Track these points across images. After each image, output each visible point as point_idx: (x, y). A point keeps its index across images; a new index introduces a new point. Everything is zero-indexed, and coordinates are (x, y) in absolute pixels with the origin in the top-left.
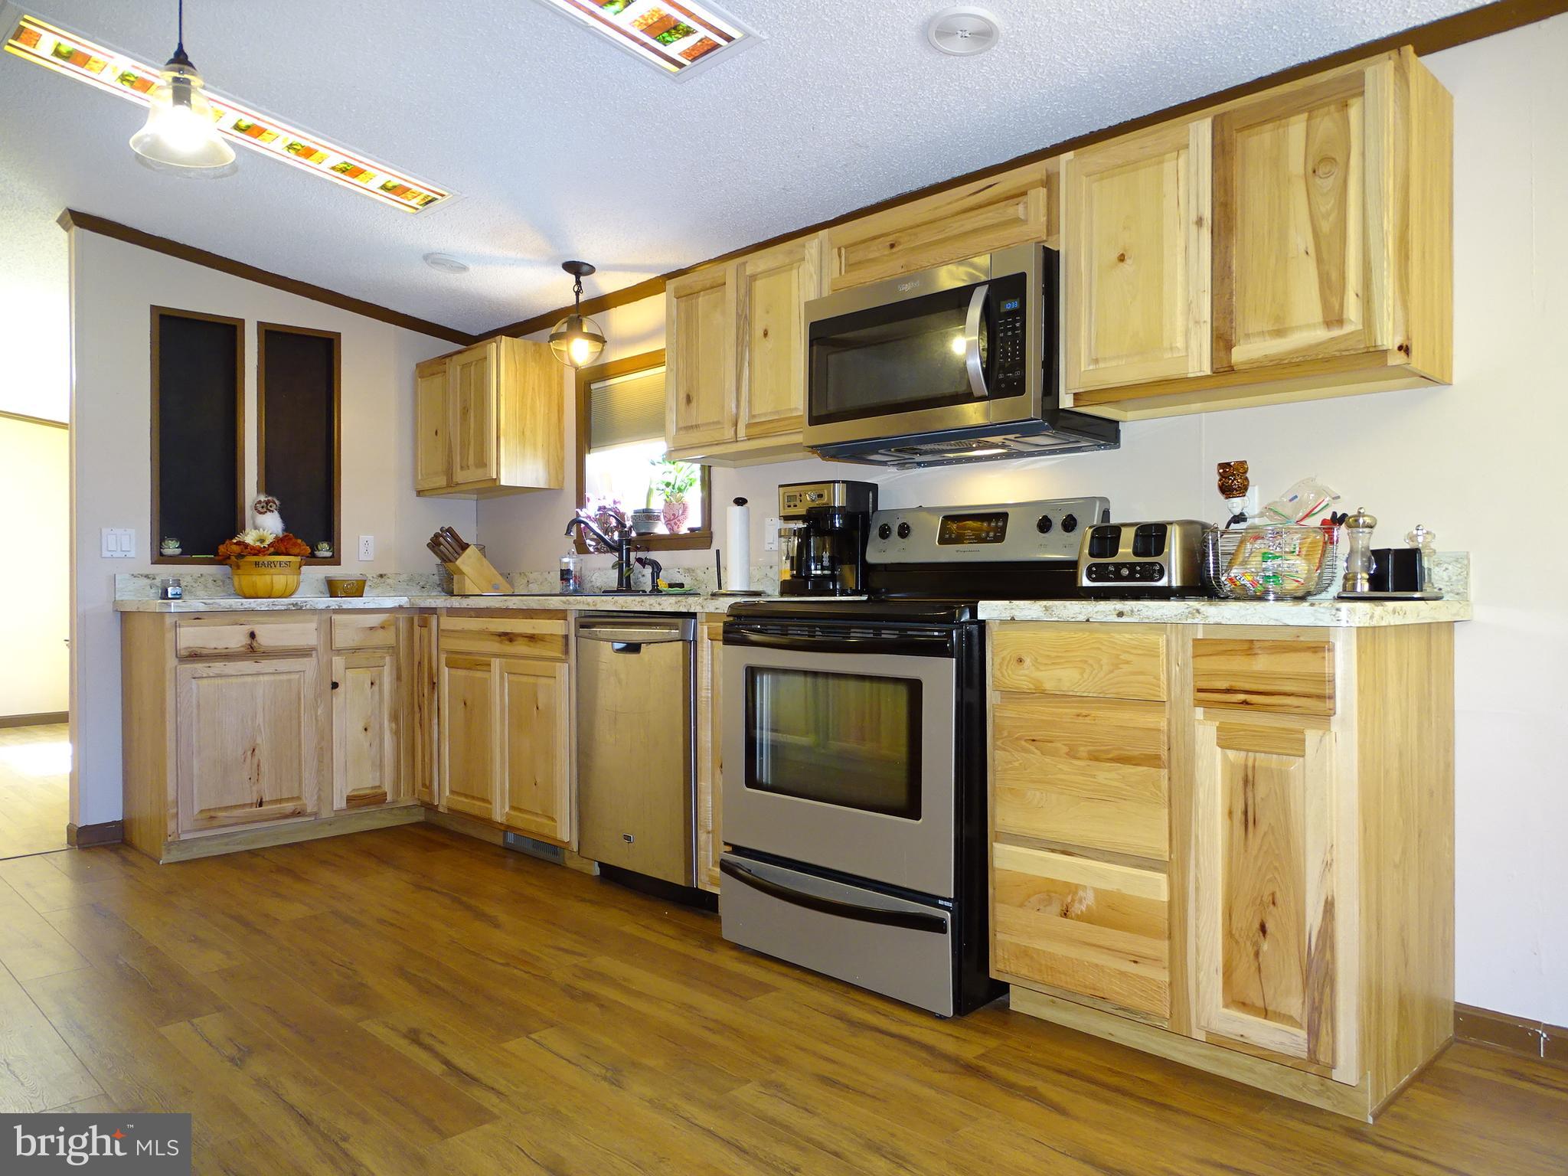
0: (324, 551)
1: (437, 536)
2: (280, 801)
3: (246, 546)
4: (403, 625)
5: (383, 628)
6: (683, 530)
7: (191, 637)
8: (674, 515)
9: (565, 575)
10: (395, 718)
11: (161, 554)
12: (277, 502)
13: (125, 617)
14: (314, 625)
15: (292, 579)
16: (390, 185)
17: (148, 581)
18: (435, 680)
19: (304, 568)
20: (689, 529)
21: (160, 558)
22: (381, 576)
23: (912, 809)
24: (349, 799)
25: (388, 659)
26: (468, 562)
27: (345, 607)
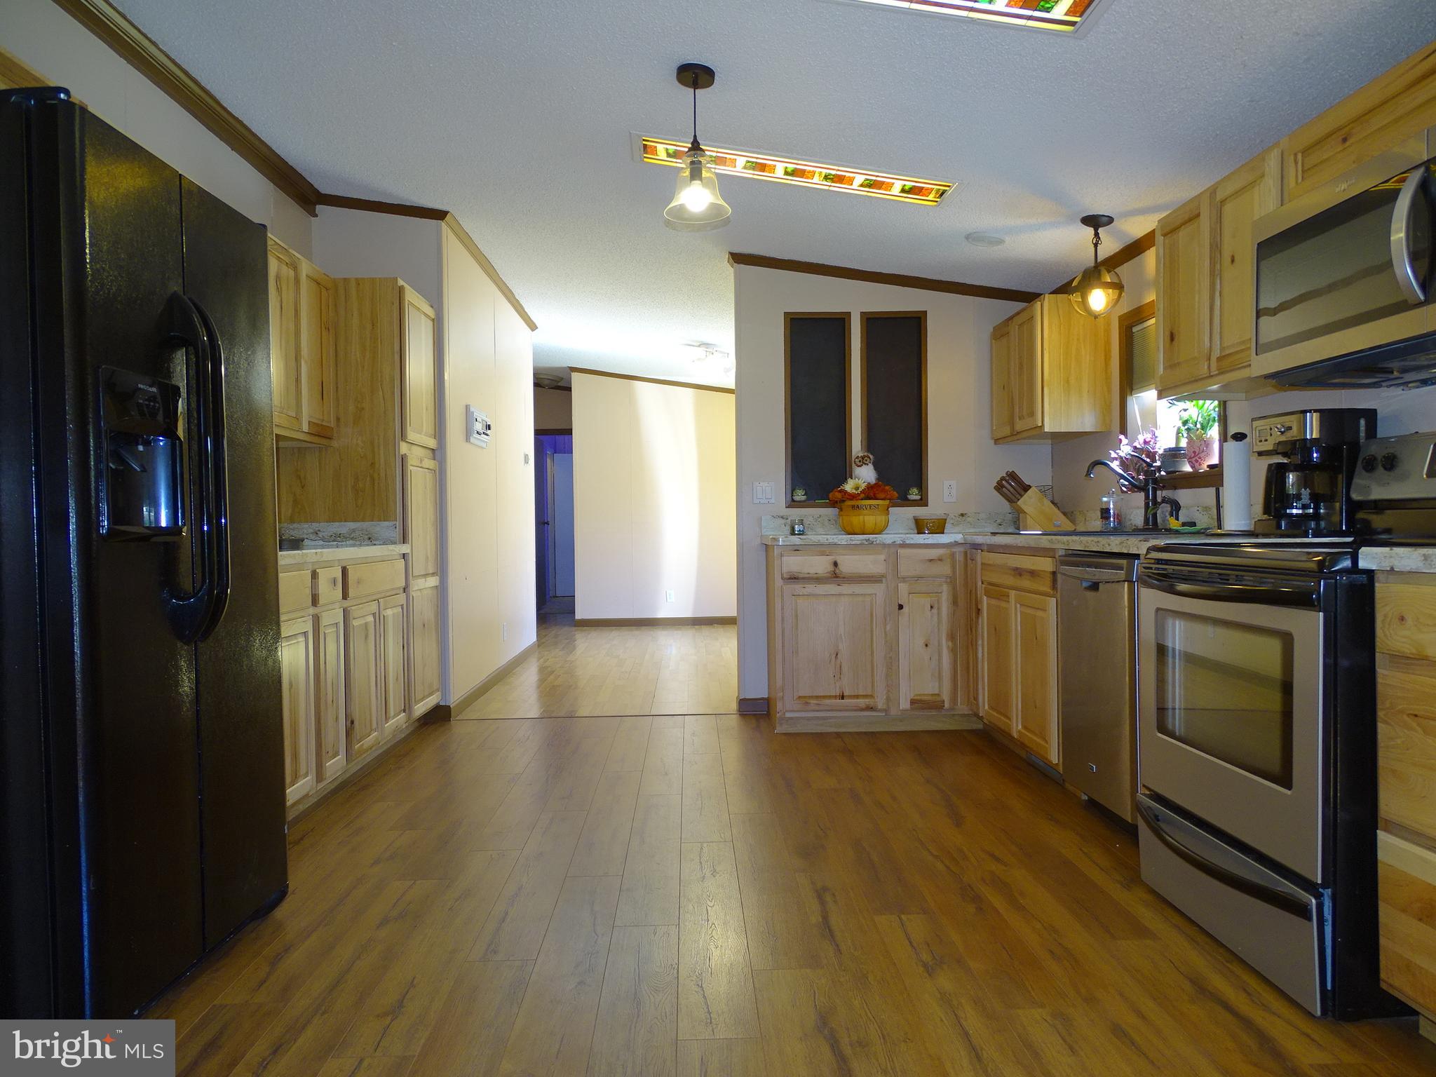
0: (914, 495)
1: (1003, 479)
2: (857, 697)
3: (845, 492)
4: (959, 558)
5: (940, 560)
6: (1204, 468)
7: (793, 563)
8: (1194, 452)
9: (1105, 513)
10: (952, 637)
11: (793, 501)
12: (871, 457)
13: (767, 548)
14: (882, 557)
15: (880, 519)
16: (907, 188)
17: (783, 521)
18: (979, 607)
19: (894, 511)
20: (1209, 466)
21: (792, 504)
22: (962, 515)
23: (1285, 779)
24: (913, 702)
25: (945, 588)
26: (1029, 502)
27: (908, 542)
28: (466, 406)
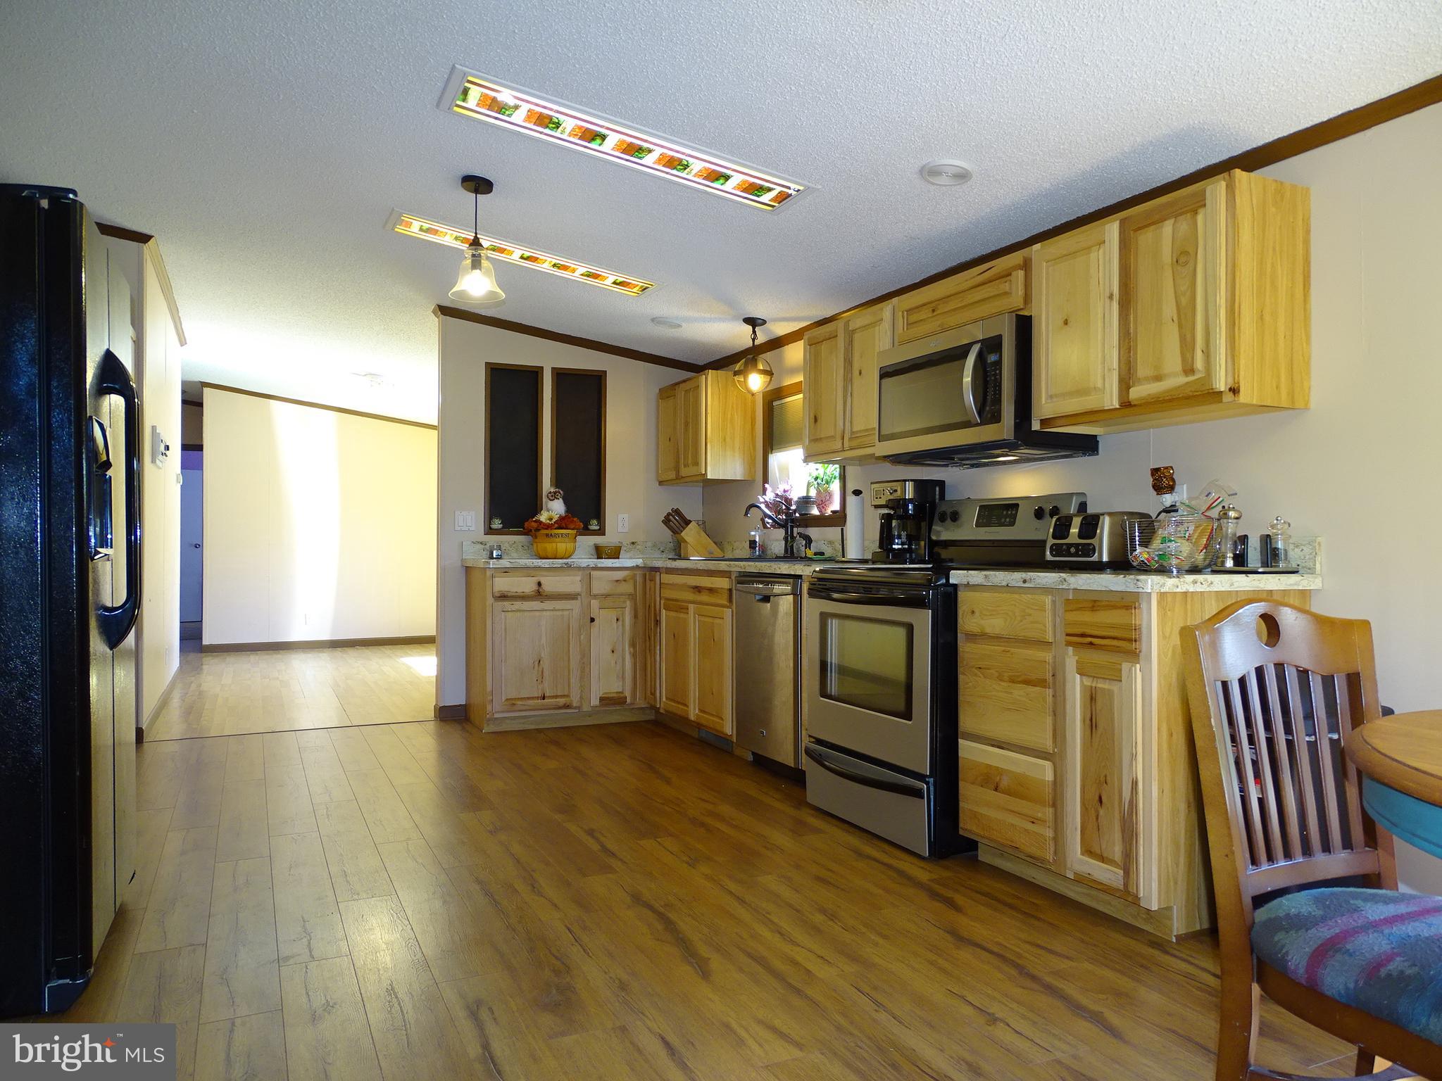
0: (594, 525)
1: (669, 514)
2: (556, 697)
3: (540, 522)
4: (639, 579)
5: (625, 581)
6: (828, 512)
7: (502, 584)
8: (822, 501)
9: (753, 544)
10: (633, 645)
11: (490, 528)
12: (562, 492)
13: (468, 570)
14: (578, 578)
15: (570, 546)
16: (618, 281)
17: (483, 546)
18: (658, 618)
19: (579, 538)
20: (831, 511)
21: (490, 531)
22: (633, 543)
23: (907, 715)
24: (602, 699)
25: (628, 603)
26: (691, 534)
27: (599, 566)
28: (153, 427)
